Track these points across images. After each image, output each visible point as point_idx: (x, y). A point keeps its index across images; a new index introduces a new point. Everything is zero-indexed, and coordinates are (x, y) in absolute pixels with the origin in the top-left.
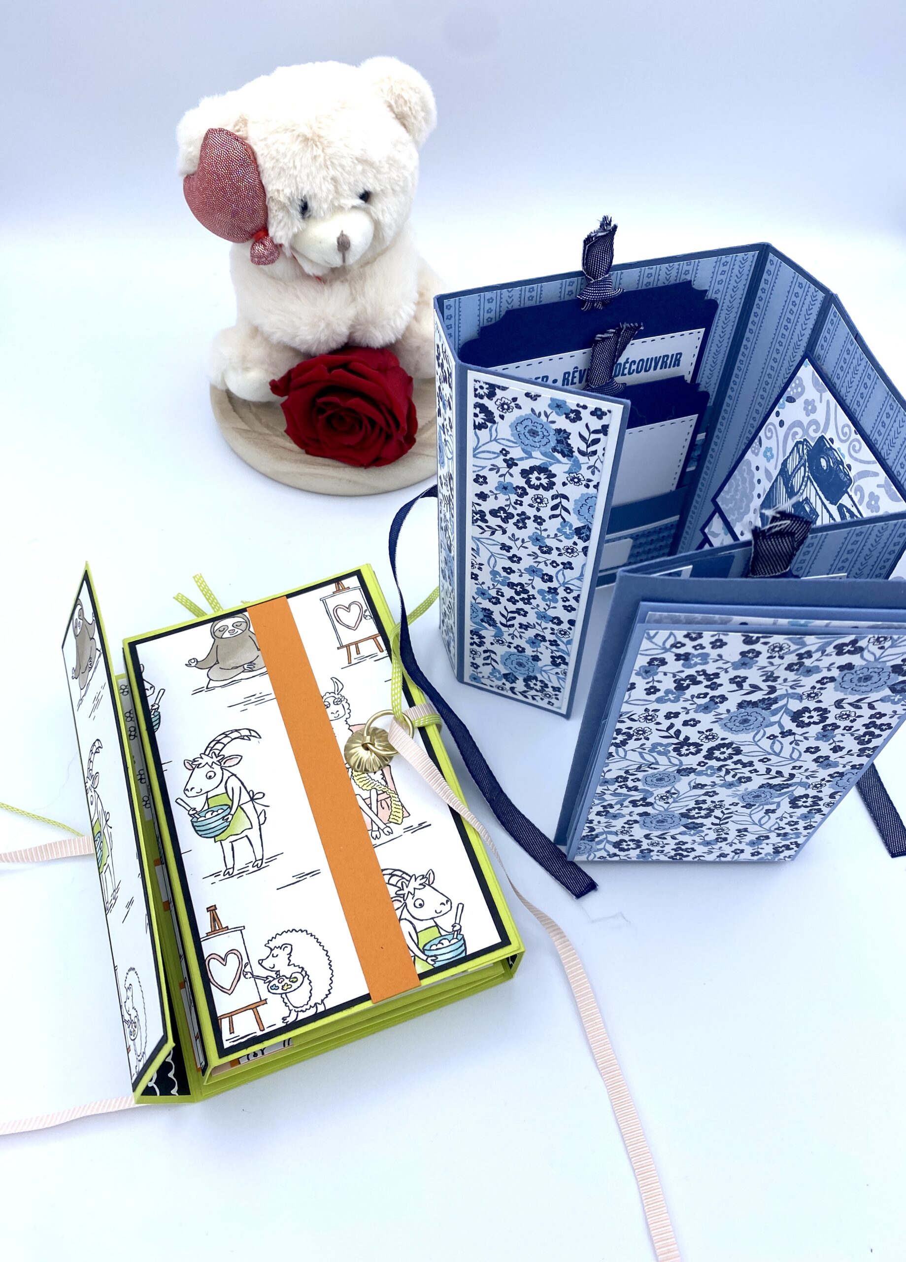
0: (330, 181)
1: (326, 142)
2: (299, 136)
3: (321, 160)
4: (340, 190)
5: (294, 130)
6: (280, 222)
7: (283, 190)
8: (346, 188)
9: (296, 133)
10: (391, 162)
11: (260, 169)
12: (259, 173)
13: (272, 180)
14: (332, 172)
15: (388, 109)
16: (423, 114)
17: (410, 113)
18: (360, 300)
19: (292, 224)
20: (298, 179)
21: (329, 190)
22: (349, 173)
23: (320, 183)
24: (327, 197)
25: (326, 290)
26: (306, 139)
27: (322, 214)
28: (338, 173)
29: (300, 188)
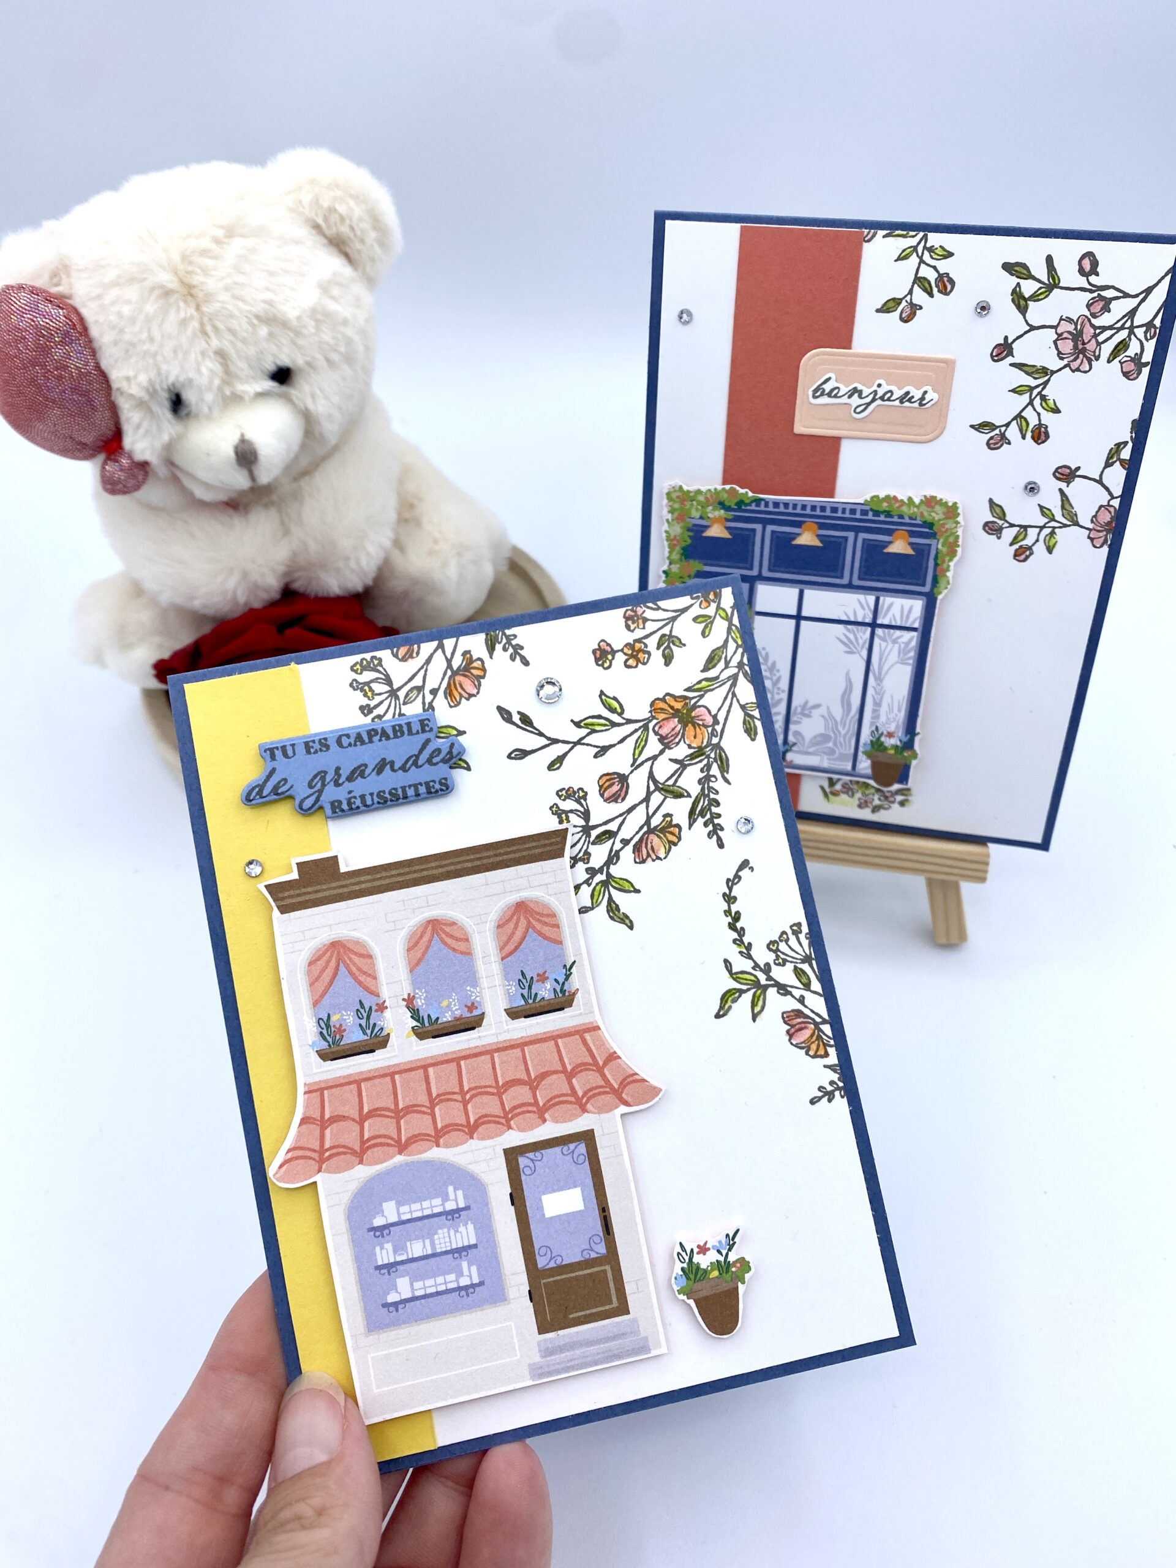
0: (212, 355)
1: (201, 295)
2: (152, 289)
3: (195, 324)
4: (232, 368)
5: (145, 279)
6: (138, 427)
7: (135, 377)
8: (242, 365)
9: (147, 284)
10: (320, 317)
11: (96, 345)
12: (94, 353)
13: (116, 361)
14: (215, 343)
15: (314, 232)
16: (373, 235)
17: (352, 235)
18: (296, 532)
19: (160, 429)
20: (159, 358)
21: (211, 371)
22: (244, 341)
23: (196, 359)
24: (211, 382)
25: (238, 521)
26: (167, 293)
27: (206, 410)
28: (227, 343)
29: (163, 372)
